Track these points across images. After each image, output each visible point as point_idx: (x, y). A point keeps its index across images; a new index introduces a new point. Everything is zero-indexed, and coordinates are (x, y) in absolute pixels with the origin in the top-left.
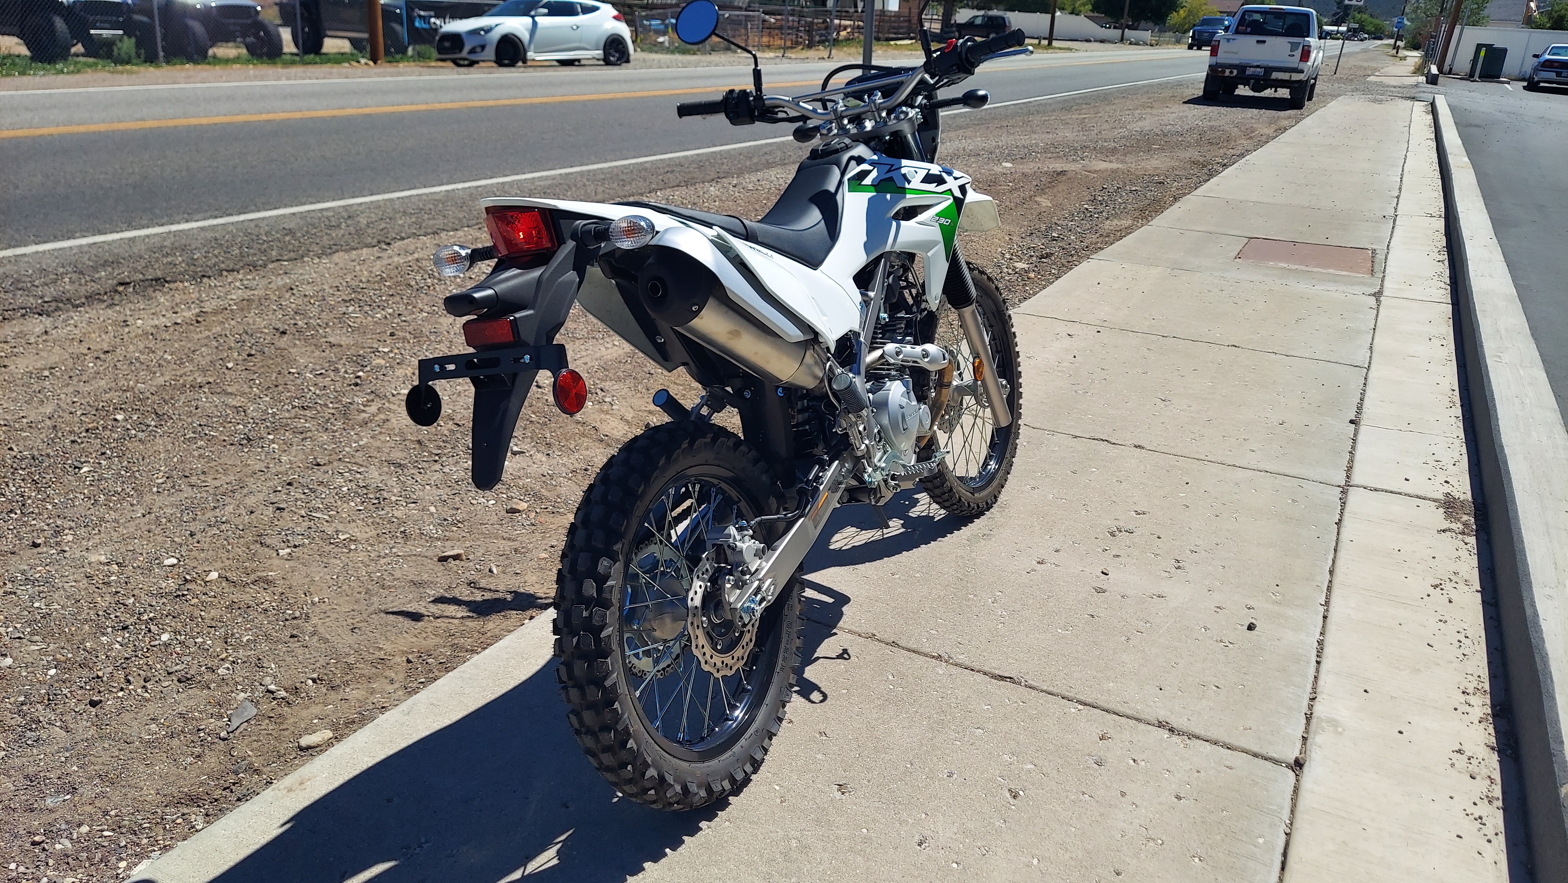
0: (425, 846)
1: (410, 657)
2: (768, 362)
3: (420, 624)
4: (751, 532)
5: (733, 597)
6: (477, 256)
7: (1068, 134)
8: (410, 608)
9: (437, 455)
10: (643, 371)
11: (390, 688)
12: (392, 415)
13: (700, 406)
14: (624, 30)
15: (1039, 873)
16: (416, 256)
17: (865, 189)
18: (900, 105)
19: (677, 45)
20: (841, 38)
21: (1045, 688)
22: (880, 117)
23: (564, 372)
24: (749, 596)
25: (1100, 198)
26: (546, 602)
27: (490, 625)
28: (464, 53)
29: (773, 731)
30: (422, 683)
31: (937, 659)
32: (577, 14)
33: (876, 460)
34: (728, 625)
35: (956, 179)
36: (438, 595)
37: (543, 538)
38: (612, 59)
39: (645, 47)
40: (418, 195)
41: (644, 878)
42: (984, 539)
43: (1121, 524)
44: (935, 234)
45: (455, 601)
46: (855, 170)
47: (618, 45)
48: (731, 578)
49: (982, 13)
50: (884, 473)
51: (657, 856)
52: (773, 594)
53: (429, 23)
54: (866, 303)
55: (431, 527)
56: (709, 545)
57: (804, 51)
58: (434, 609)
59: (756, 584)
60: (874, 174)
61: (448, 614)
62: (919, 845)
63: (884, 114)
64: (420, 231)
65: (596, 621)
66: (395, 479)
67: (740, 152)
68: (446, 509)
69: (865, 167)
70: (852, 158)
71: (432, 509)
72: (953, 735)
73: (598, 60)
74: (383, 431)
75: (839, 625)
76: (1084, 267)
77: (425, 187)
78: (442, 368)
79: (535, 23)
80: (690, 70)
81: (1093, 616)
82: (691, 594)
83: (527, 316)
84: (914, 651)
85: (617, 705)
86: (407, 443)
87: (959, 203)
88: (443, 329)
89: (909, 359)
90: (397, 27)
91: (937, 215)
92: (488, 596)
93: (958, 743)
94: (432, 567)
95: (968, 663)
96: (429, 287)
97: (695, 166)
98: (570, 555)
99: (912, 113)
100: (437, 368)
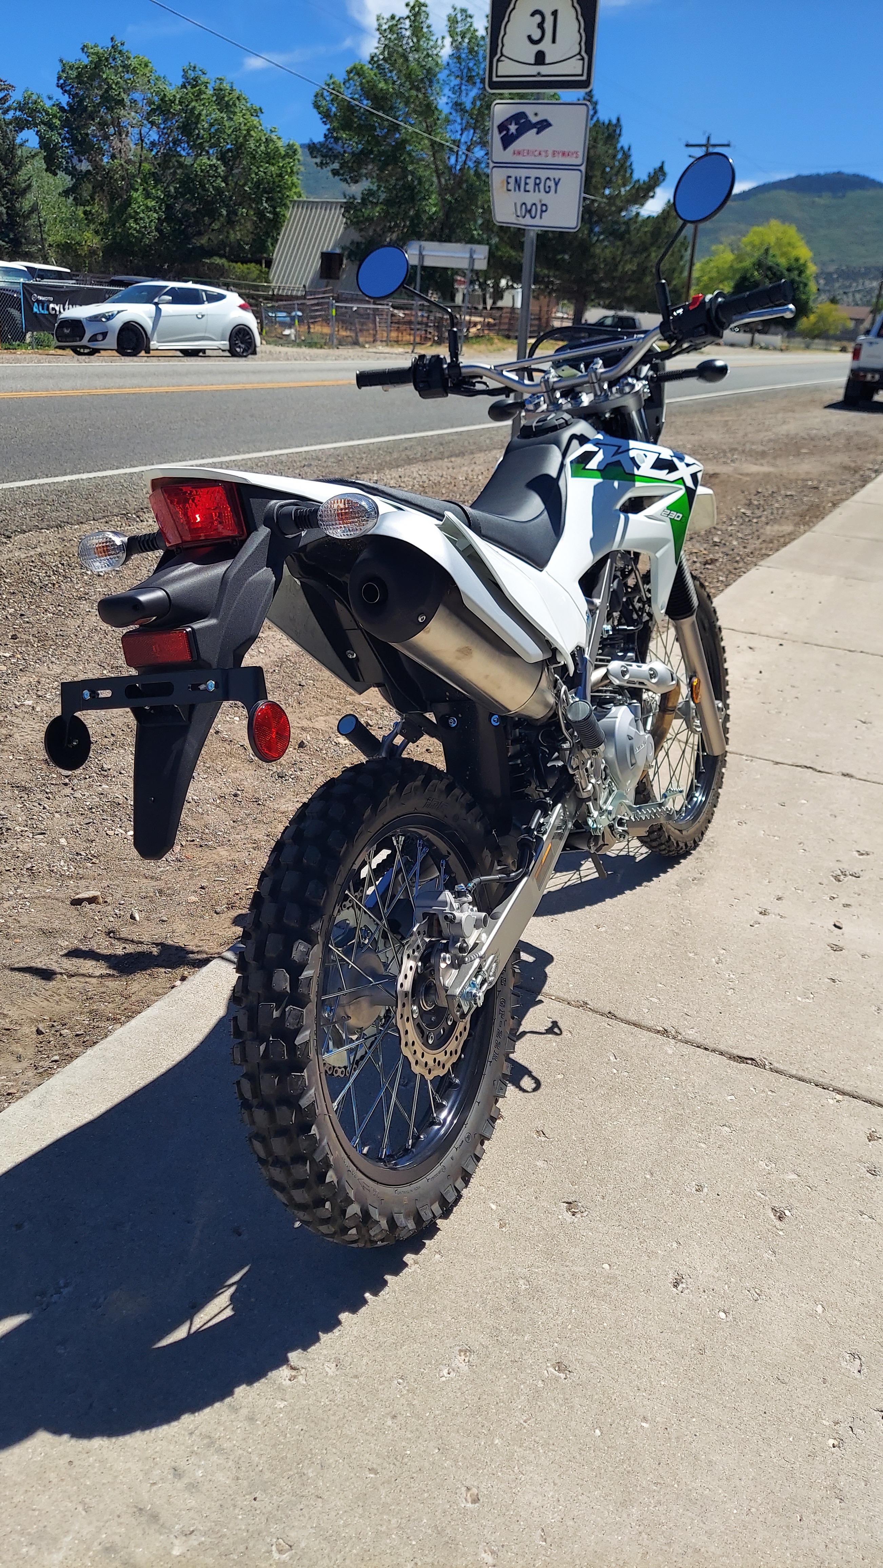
0: (65, 1291)
1: (41, 1027)
2: (499, 688)
3: (52, 984)
4: (470, 898)
5: (449, 978)
6: (136, 545)
7: (714, 436)
8: (39, 964)
9: (67, 777)
10: (293, 682)
11: (18, 1067)
12: (15, 730)
13: (393, 735)
14: (250, 320)
15: (827, 1325)
16: (39, 550)
17: (590, 473)
18: (628, 374)
19: (303, 338)
20: (470, 335)
21: (794, 1072)
22: (602, 389)
23: (262, 705)
24: (470, 979)
25: (756, 503)
26: (199, 957)
27: (135, 987)
28: (85, 341)
29: (487, 1135)
30: (56, 1061)
31: (663, 1035)
32: (202, 302)
33: (601, 802)
34: (440, 1013)
35: (688, 465)
36: (71, 947)
37: (191, 877)
38: (238, 350)
39: (270, 339)
40: (39, 485)
41: (341, 1336)
42: (696, 884)
43: (845, 866)
44: (664, 530)
45: (91, 955)
46: (577, 451)
47: (244, 336)
48: (448, 955)
49: (611, 313)
50: (611, 818)
51: (356, 1304)
52: (494, 975)
53: (48, 309)
54: (592, 612)
55: (62, 863)
56: (418, 913)
57: (433, 348)
58: (69, 964)
59: (476, 963)
60: (600, 457)
61: (85, 972)
62: (675, 1286)
63: (606, 386)
64: (42, 523)
65: (290, 1023)
66: (19, 806)
67: (379, 446)
68: (78, 841)
69: (589, 447)
70: (573, 437)
71: (63, 841)
72: (696, 1135)
73: (223, 351)
74: (5, 748)
75: (543, 990)
76: (753, 575)
77: (47, 476)
78: (94, 694)
79: (159, 310)
80: (319, 363)
81: (834, 981)
82: (401, 979)
83: (208, 627)
84: (634, 1025)
85: (314, 1130)
86: (32, 762)
87: (690, 493)
88: (71, 631)
89: (636, 680)
90: (15, 313)
91: (668, 508)
92: (131, 948)
93: (703, 1145)
94: (64, 911)
95: (700, 1040)
96: (54, 585)
97: (333, 460)
98: (254, 935)
99: (639, 385)
100: (87, 694)
